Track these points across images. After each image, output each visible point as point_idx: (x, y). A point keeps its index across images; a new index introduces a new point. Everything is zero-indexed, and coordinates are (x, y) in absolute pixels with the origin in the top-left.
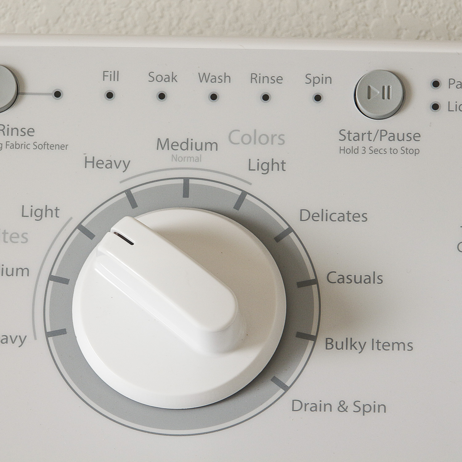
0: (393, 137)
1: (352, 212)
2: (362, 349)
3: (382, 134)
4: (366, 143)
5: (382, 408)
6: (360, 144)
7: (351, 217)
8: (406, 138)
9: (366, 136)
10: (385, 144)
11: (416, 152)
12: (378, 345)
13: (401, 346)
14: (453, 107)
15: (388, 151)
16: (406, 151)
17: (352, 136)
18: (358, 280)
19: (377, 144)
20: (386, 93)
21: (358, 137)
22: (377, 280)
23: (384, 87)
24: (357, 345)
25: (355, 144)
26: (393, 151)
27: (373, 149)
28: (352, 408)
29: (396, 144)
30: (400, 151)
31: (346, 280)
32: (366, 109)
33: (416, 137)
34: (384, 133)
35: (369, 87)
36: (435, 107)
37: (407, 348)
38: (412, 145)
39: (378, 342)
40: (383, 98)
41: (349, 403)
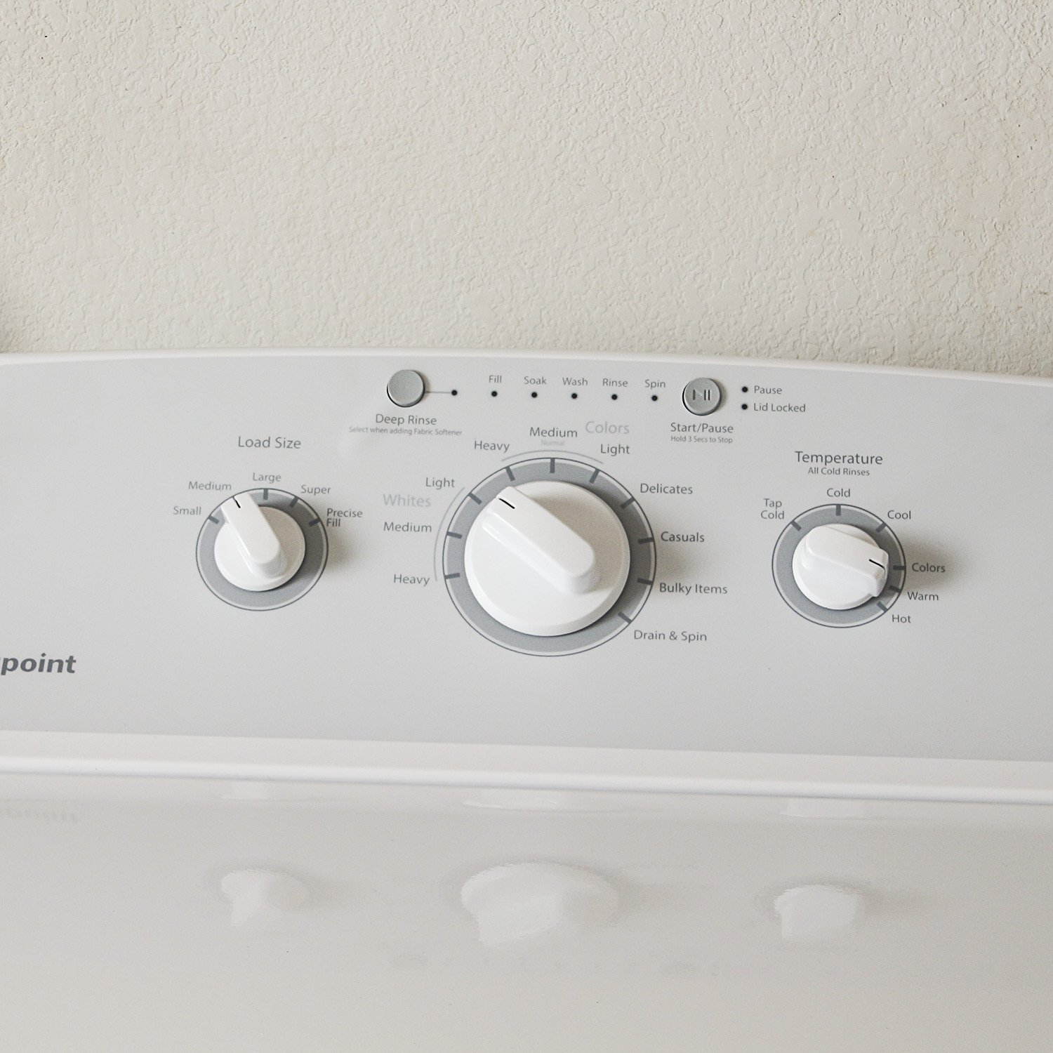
0: (712, 430)
1: (681, 486)
2: (688, 592)
3: (704, 426)
4: (691, 433)
5: (703, 637)
6: (687, 434)
7: (680, 490)
8: (722, 430)
9: (691, 428)
10: (706, 434)
11: (730, 441)
12: (699, 588)
13: (718, 590)
14: (758, 408)
15: (708, 440)
16: (722, 440)
17: (680, 428)
18: (685, 538)
19: (700, 434)
20: (707, 395)
21: (686, 429)
22: (700, 539)
23: (705, 391)
24: (684, 589)
25: (683, 434)
26: (713, 440)
27: (697, 438)
28: (680, 637)
29: (715, 435)
30: (718, 440)
31: (676, 539)
32: (691, 406)
33: (730, 429)
34: (705, 426)
35: (694, 391)
36: (745, 407)
37: (722, 591)
38: (727, 435)
39: (701, 587)
40: (705, 399)
41: (678, 634)
